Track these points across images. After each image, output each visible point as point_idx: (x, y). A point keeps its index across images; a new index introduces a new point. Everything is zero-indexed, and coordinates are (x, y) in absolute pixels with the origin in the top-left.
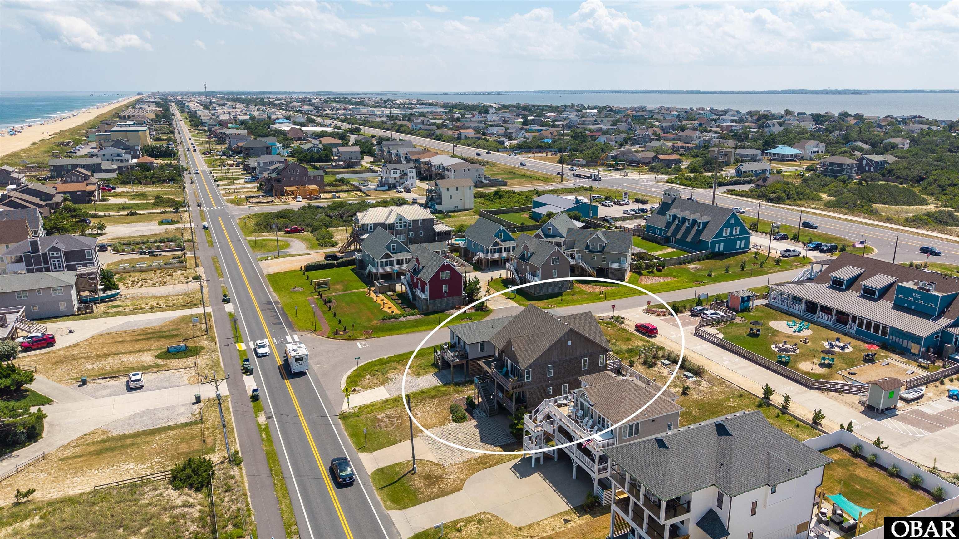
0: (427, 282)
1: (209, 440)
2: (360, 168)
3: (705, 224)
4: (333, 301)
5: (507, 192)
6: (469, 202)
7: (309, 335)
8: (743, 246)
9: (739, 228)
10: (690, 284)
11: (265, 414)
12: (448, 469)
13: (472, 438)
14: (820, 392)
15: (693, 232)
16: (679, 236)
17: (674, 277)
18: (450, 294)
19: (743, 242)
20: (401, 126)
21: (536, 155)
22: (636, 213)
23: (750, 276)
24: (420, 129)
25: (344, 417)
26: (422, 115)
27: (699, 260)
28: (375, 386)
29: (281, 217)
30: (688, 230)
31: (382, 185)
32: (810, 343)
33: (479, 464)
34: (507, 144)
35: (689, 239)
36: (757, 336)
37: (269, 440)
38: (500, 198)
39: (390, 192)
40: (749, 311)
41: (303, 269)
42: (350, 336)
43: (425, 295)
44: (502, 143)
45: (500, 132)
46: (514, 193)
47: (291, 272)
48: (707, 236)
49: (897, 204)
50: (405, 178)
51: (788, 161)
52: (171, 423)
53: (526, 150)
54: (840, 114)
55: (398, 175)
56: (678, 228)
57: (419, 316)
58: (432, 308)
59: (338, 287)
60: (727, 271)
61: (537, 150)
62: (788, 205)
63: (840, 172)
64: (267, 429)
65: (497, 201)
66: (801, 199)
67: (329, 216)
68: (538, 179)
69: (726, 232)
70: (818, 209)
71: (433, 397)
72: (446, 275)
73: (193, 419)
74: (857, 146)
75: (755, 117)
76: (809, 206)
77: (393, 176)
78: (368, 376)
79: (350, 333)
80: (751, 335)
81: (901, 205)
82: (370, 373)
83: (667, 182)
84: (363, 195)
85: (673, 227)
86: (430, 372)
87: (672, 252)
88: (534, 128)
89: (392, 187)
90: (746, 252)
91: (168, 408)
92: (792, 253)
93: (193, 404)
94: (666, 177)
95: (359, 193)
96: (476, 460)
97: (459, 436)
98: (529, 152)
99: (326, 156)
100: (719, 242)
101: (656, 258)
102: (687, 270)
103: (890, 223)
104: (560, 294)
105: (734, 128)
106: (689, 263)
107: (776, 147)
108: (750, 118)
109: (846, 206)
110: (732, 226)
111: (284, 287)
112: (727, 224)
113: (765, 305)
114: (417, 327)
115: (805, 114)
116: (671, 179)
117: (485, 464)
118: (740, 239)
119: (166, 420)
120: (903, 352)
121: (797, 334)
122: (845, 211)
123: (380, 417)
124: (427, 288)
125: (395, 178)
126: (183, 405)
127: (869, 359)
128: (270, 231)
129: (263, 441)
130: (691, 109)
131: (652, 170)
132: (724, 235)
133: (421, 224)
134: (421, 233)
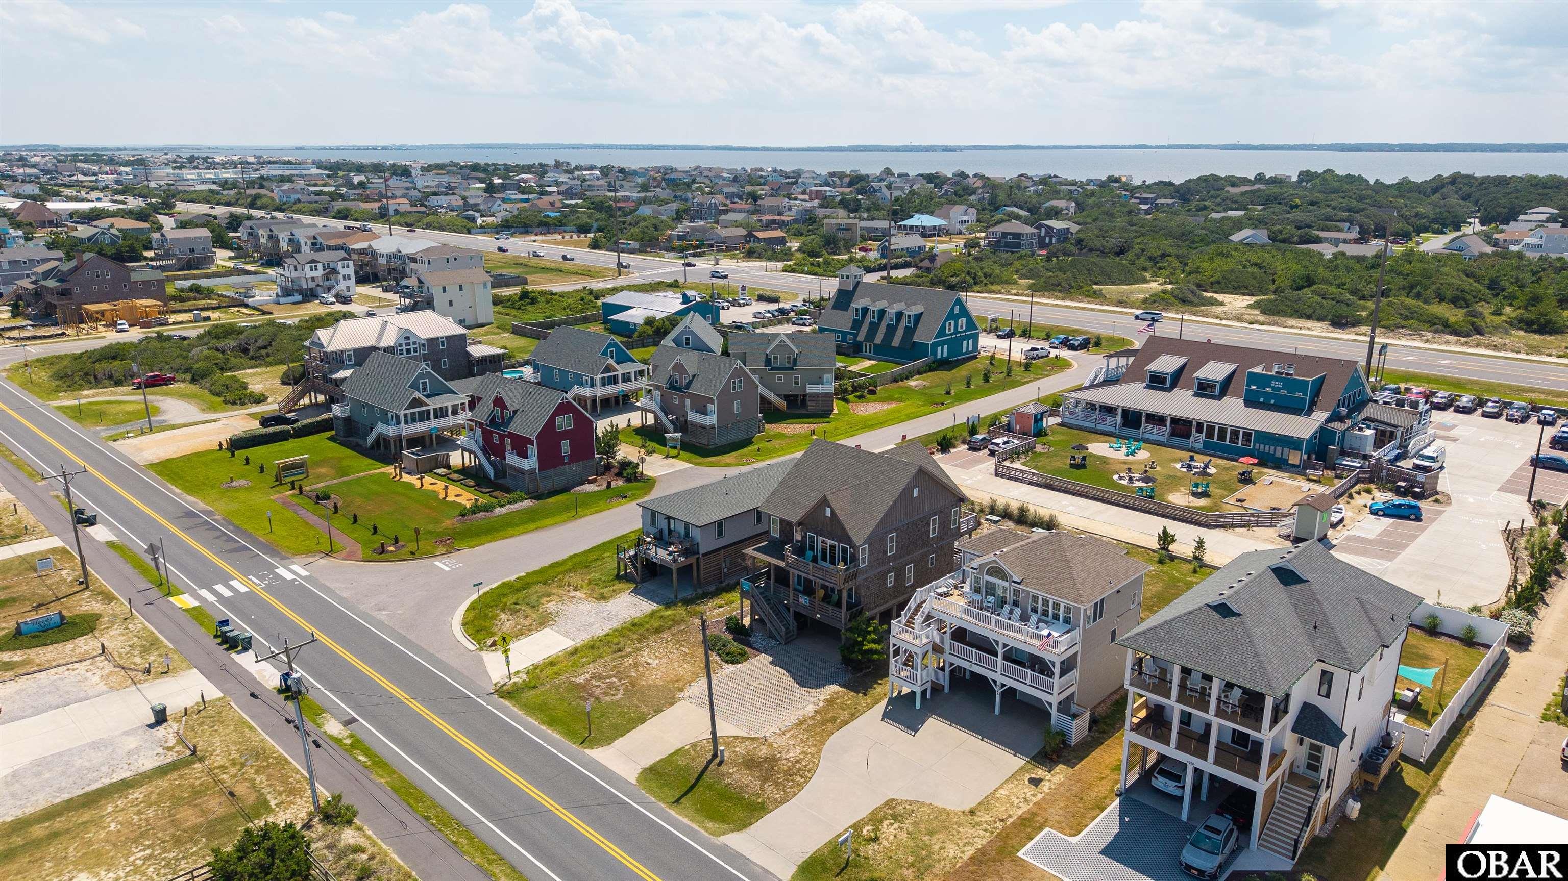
0: (534, 438)
1: (241, 789)
2: (214, 269)
3: (918, 317)
4: (332, 496)
5: (543, 293)
6: (487, 311)
7: (322, 561)
8: (970, 349)
9: (964, 320)
10: (926, 409)
11: (334, 715)
12: (779, 742)
13: (780, 685)
14: (1223, 530)
15: (900, 333)
16: (878, 340)
17: (896, 400)
18: (575, 456)
19: (971, 341)
20: (257, 197)
21: (540, 237)
22: (774, 316)
23: (1004, 390)
24: (299, 201)
25: (507, 693)
26: (283, 179)
27: (920, 373)
28: (530, 630)
29: (114, 358)
30: (891, 329)
31: (287, 292)
32: (1158, 469)
33: (824, 722)
34: (479, 221)
35: (896, 342)
36: (1082, 466)
37: (379, 763)
38: (532, 303)
39: (308, 305)
40: (1046, 435)
41: (225, 446)
42: (412, 553)
43: (531, 463)
44: (473, 219)
45: (454, 203)
46: (552, 294)
47: (198, 454)
48: (924, 335)
49: (1113, 284)
50: (333, 277)
51: (931, 236)
52: (126, 774)
53: (522, 230)
54: (954, 175)
55: (319, 273)
56: (874, 327)
57: (528, 503)
58: (548, 485)
59: (323, 470)
60: (968, 384)
61: (538, 230)
62: (978, 292)
63: (1018, 246)
64: (357, 744)
65: (529, 308)
66: (992, 284)
67: (217, 350)
68: (577, 273)
69: (950, 329)
70: (1021, 295)
71: (658, 631)
72: (564, 422)
73: (171, 757)
74: (1013, 212)
75: (847, 180)
76: (1008, 292)
77: (310, 274)
78: (503, 616)
79: (412, 547)
80: (1074, 466)
81: (1119, 284)
82: (503, 610)
83: (785, 271)
84: (256, 313)
85: (865, 327)
86: (621, 591)
87: (873, 366)
88: (513, 197)
89: (309, 295)
90: (975, 357)
91: (94, 746)
92: (1040, 353)
93: (151, 726)
94: (781, 265)
95: (244, 310)
96: (813, 718)
97: (755, 684)
98: (526, 233)
99: (132, 249)
100: (941, 344)
101: (861, 375)
102: (910, 388)
103: (1125, 307)
104: (748, 442)
105: (828, 194)
106: (907, 378)
107: (912, 217)
108: (838, 182)
109: (1059, 288)
110: (956, 318)
111: (204, 484)
112: (951, 316)
113: (1058, 425)
114: (534, 521)
115: (907, 175)
116: (790, 266)
117: (833, 720)
118: (967, 338)
119: (104, 769)
120: (1280, 465)
121: (1131, 457)
122: (1060, 295)
123: (581, 679)
124: (533, 450)
125: (313, 279)
126: (126, 733)
127: (1246, 479)
128: (97, 387)
129: (366, 767)
130: (744, 169)
131: (750, 254)
132: (947, 332)
133: (443, 345)
134: (444, 362)
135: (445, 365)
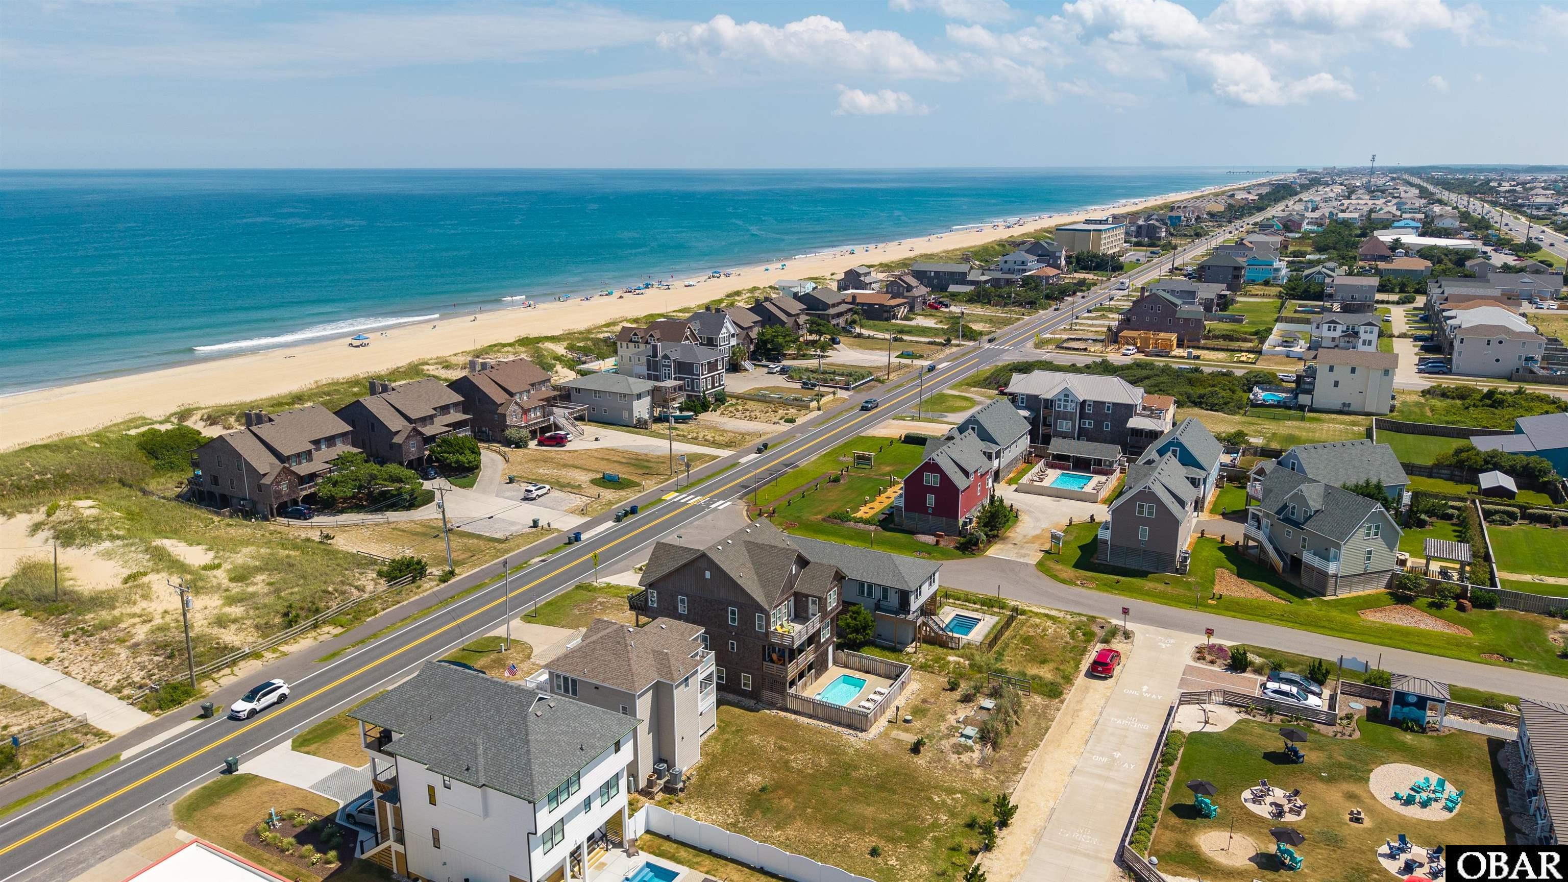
4: (842, 482)
5: (1534, 398)
6: (1378, 401)
7: (741, 507)
41: (902, 439)
43: (901, 503)
50: (1353, 340)
55: (1337, 334)
59: (888, 468)
72: (933, 480)
77: (1327, 334)
84: (1250, 360)
91: (512, 523)
95: (1248, 357)
123: (599, 600)
125: (1334, 339)
126: (524, 525)
133: (1108, 410)
134: (1107, 425)
135: (1107, 427)
